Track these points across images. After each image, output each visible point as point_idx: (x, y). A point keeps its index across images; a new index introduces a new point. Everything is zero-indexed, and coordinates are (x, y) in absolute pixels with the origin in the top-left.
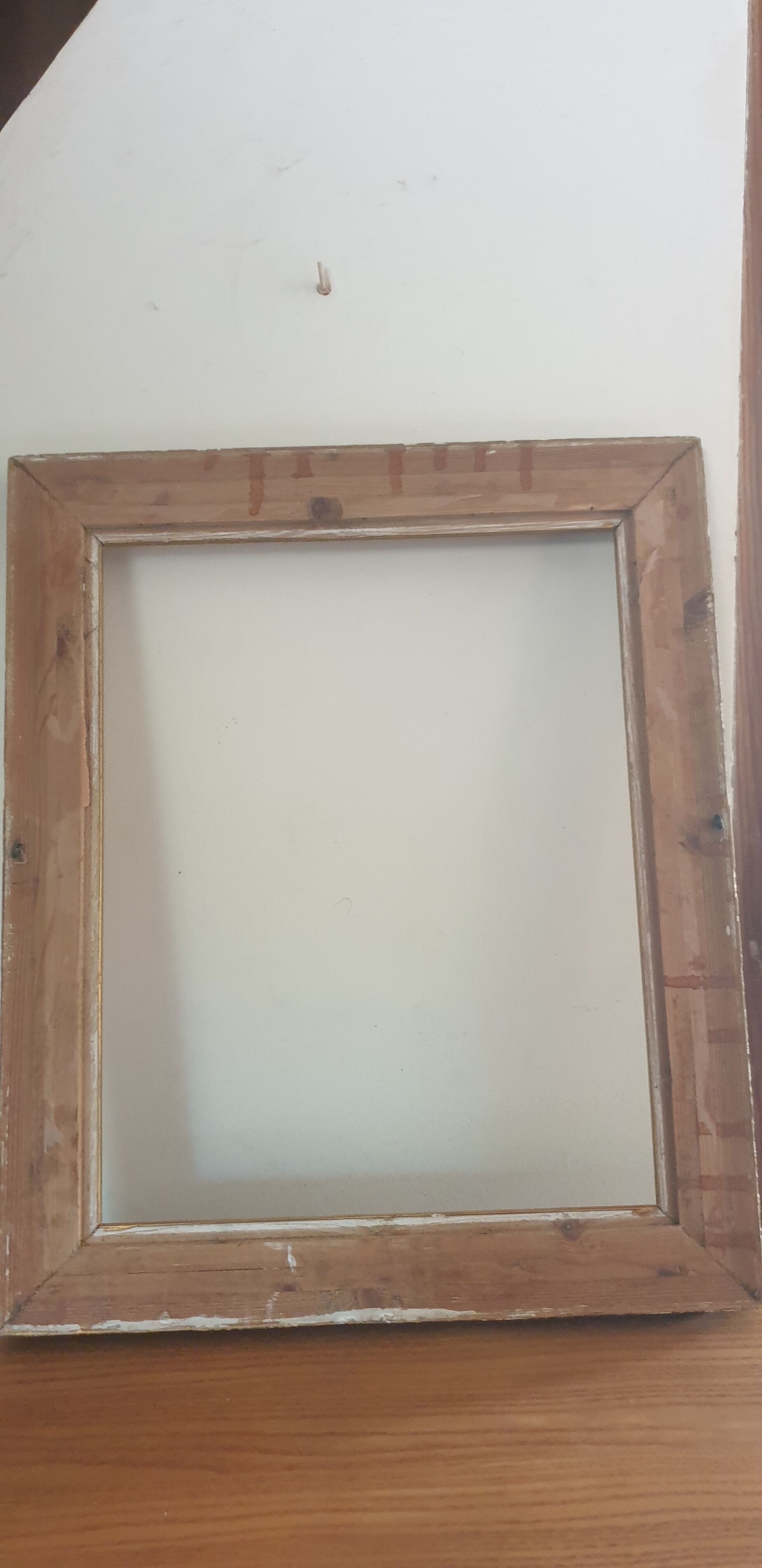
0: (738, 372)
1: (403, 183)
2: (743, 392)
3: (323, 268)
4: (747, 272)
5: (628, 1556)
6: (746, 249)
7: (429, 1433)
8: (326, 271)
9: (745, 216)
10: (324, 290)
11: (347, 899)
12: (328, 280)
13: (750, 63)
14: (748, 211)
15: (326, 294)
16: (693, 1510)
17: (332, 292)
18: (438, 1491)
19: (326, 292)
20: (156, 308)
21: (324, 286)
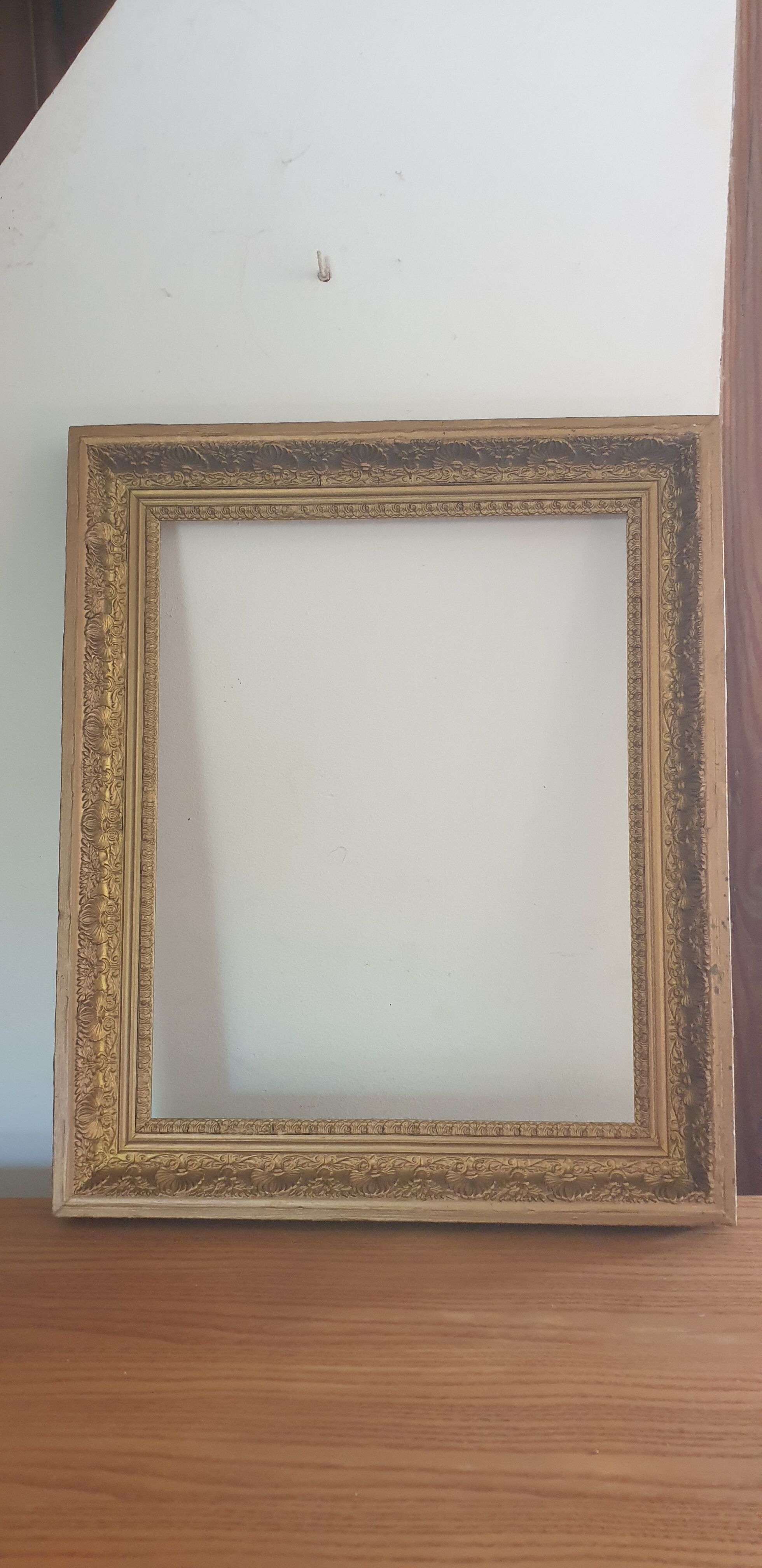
0: (719, 355)
1: (400, 174)
2: (723, 374)
3: (322, 257)
4: (731, 257)
5: (516, 1429)
6: (729, 235)
7: (365, 1322)
8: (326, 259)
9: (729, 202)
10: (325, 277)
11: (341, 847)
12: (327, 267)
13: (737, 51)
14: (733, 199)
15: (326, 281)
16: (585, 1396)
17: (331, 279)
18: (364, 1369)
19: (326, 279)
20: (169, 295)
21: (324, 274)
